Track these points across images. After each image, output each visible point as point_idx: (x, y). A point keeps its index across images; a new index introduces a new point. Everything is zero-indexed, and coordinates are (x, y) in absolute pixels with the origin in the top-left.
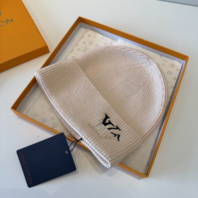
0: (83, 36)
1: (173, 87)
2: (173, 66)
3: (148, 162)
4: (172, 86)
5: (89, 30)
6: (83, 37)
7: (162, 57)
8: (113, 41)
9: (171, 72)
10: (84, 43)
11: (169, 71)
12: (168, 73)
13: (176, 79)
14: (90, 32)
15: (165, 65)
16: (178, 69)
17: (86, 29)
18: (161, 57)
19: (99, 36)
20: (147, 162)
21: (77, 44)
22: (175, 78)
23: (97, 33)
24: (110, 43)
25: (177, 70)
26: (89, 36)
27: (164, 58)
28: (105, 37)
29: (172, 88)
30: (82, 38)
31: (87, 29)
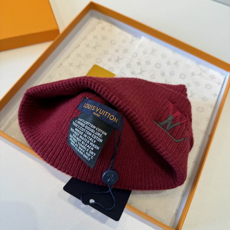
0: (95, 28)
1: (214, 105)
2: (213, 77)
3: (177, 209)
4: (212, 105)
7: (199, 65)
8: (135, 38)
9: (210, 86)
10: (95, 37)
11: (207, 85)
12: (206, 87)
13: (216, 96)
14: (105, 24)
15: (202, 76)
16: (219, 82)
18: (197, 65)
19: (116, 30)
20: (175, 209)
21: (85, 38)
22: (216, 94)
23: (113, 26)
25: (217, 83)
26: (103, 29)
27: (201, 66)
28: (124, 33)
29: (211, 108)
30: (93, 31)
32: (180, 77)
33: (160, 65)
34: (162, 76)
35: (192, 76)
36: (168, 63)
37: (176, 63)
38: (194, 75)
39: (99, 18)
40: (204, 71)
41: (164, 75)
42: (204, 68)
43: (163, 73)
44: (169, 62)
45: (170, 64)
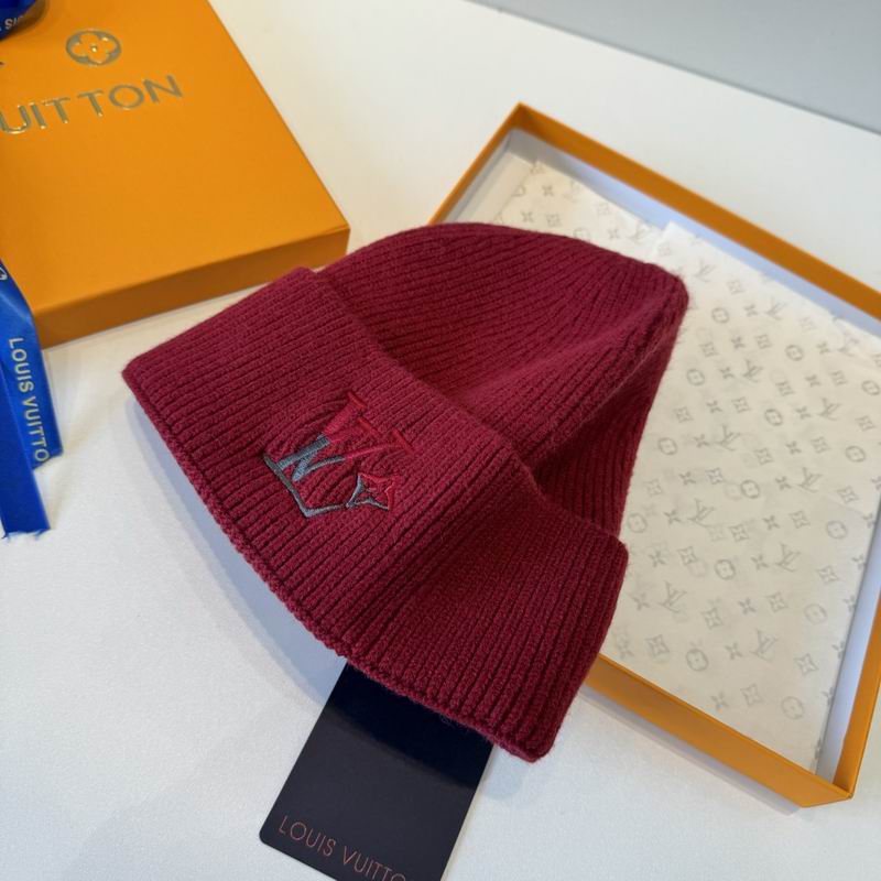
0: (524, 190)
5: (545, 167)
6: (521, 191)
7: (839, 321)
8: (644, 227)
9: (877, 386)
10: (526, 216)
11: (867, 382)
12: (865, 389)
14: (551, 175)
15: (851, 355)
17: (533, 159)
18: (834, 320)
19: (589, 198)
24: (634, 232)
26: (548, 190)
27: (847, 325)
28: (611, 205)
30: (519, 195)
31: (538, 163)
32: (789, 355)
33: (727, 314)
34: (737, 347)
35: (822, 352)
36: (751, 310)
37: (772, 312)
38: (827, 350)
39: (532, 157)
40: (856, 342)
41: (742, 346)
42: (856, 332)
43: (739, 339)
44: (752, 307)
45: (755, 313)
